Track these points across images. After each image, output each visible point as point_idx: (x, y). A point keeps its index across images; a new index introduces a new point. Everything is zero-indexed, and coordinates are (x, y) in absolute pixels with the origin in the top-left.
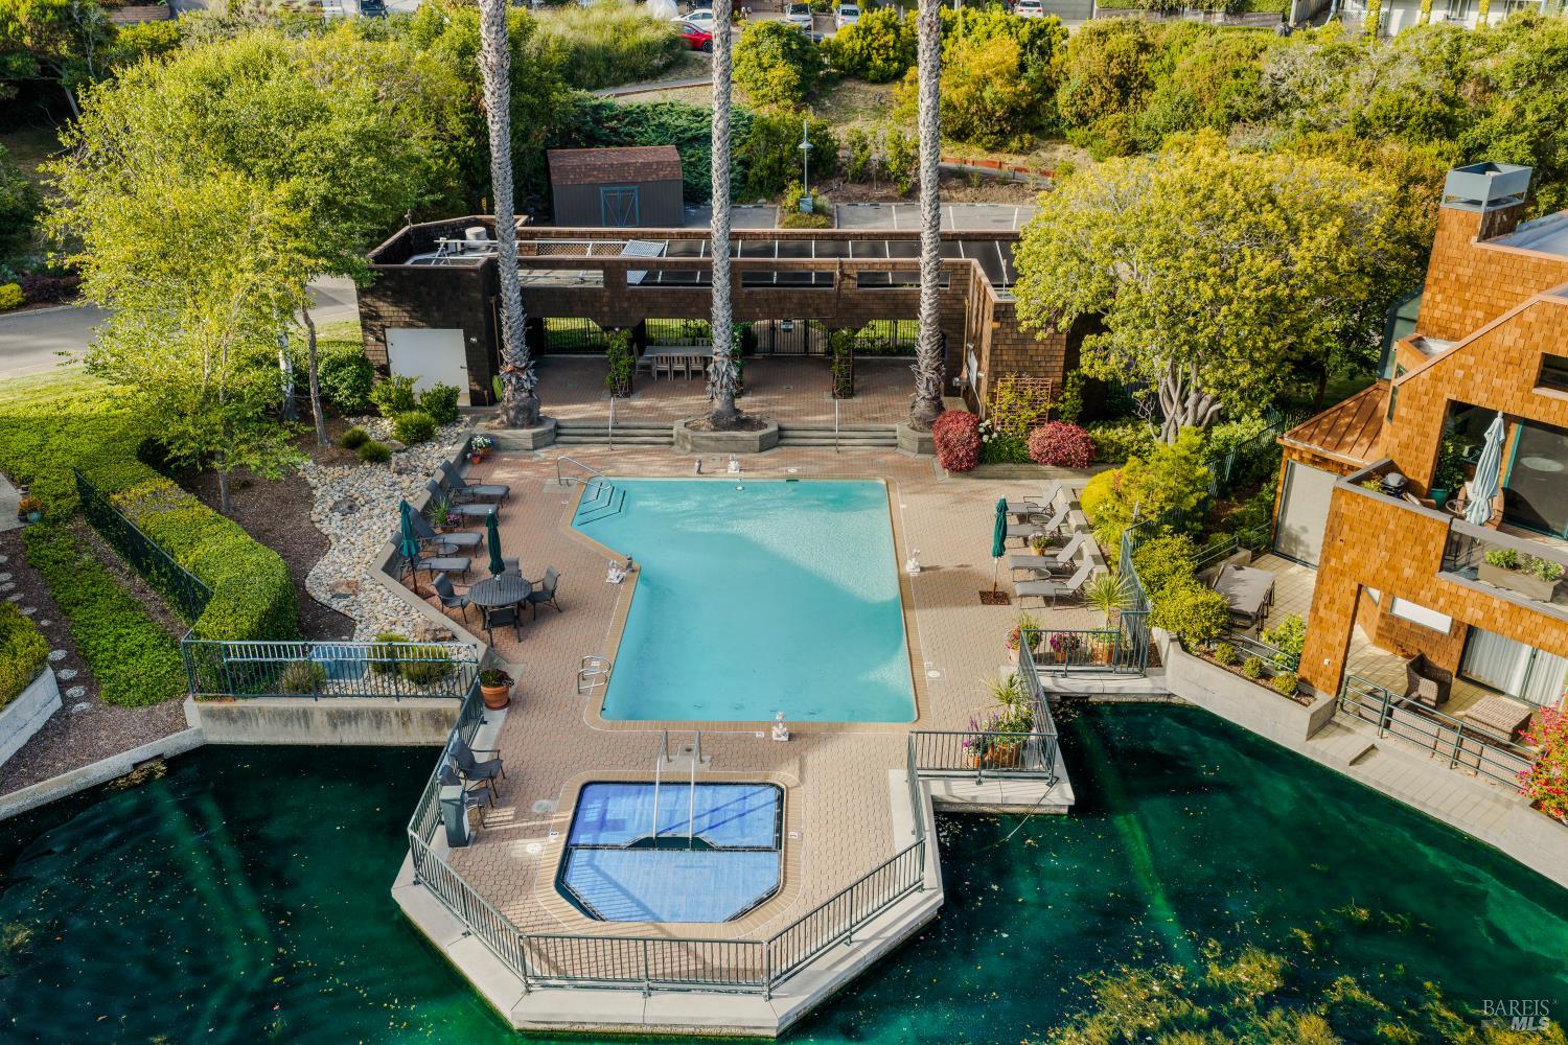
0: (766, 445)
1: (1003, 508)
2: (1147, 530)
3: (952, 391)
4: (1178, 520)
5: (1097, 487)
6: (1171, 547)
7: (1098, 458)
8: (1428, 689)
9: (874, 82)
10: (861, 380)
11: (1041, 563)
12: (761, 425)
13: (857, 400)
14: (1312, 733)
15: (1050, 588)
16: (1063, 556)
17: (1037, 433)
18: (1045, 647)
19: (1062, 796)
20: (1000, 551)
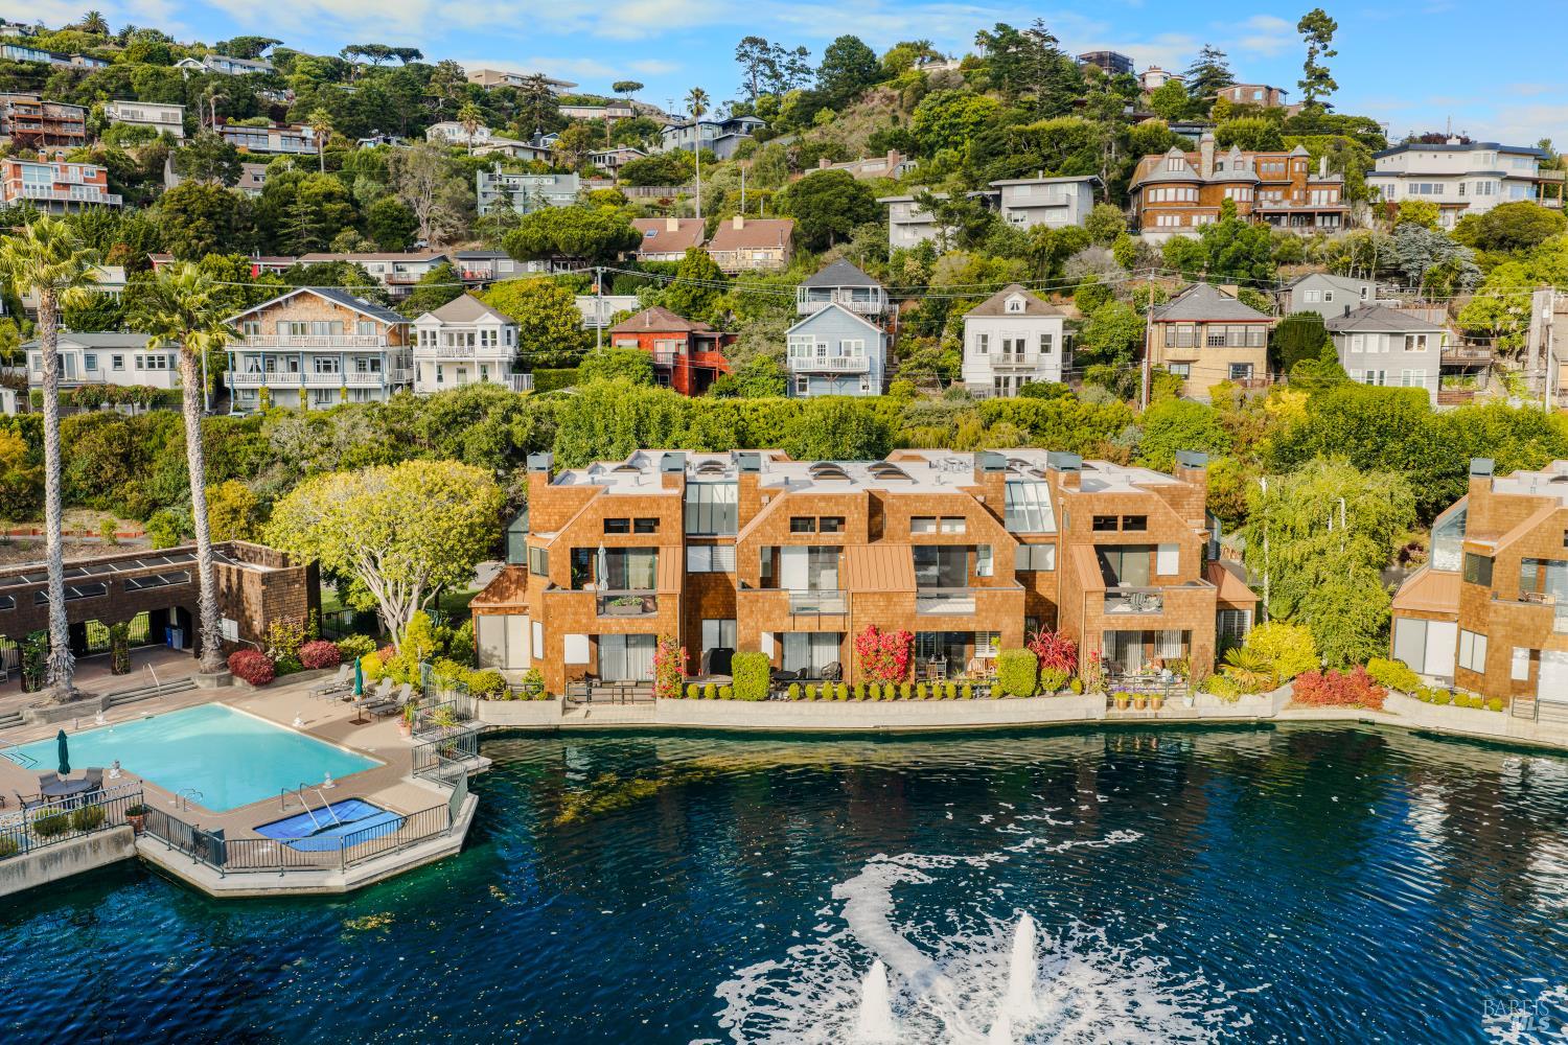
0: (106, 705)
5: (370, 662)
7: (344, 658)
13: (134, 674)
14: (563, 712)
17: (305, 650)
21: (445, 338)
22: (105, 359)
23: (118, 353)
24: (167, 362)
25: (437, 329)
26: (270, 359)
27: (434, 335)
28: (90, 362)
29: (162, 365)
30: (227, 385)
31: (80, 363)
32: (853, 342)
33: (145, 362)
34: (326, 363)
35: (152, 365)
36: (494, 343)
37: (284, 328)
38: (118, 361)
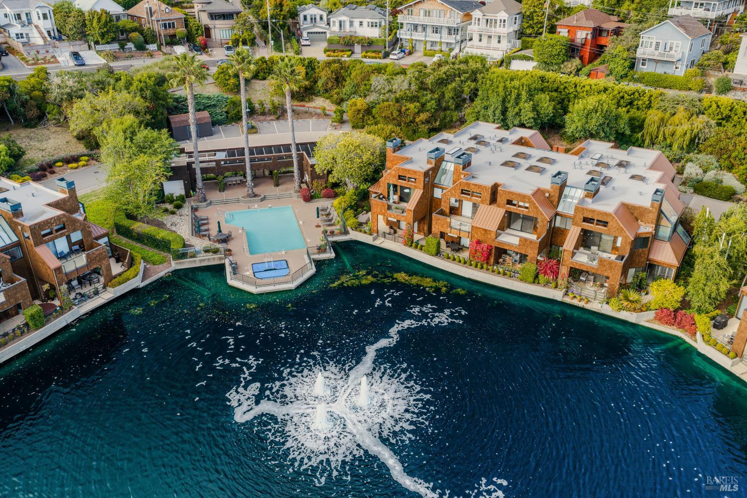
0: (262, 200)
1: (318, 208)
2: (345, 210)
3: (302, 182)
4: (351, 207)
5: (336, 202)
6: (350, 212)
7: (336, 196)
8: (392, 231)
9: (261, 80)
10: (280, 181)
11: (326, 218)
12: (260, 196)
13: (280, 187)
14: (374, 240)
15: (328, 223)
16: (330, 217)
17: (323, 191)
18: (328, 233)
19: (333, 255)
20: (318, 217)
21: (485, 21)
22: (356, 23)
23: (361, 20)
24: (378, 25)
25: (481, 17)
26: (416, 27)
27: (479, 20)
28: (351, 24)
29: (376, 26)
30: (398, 36)
31: (348, 24)
32: (675, 42)
33: (370, 24)
34: (436, 30)
35: (372, 26)
36: (504, 25)
37: (422, 12)
38: (361, 24)
